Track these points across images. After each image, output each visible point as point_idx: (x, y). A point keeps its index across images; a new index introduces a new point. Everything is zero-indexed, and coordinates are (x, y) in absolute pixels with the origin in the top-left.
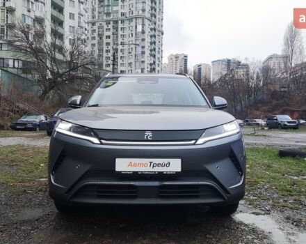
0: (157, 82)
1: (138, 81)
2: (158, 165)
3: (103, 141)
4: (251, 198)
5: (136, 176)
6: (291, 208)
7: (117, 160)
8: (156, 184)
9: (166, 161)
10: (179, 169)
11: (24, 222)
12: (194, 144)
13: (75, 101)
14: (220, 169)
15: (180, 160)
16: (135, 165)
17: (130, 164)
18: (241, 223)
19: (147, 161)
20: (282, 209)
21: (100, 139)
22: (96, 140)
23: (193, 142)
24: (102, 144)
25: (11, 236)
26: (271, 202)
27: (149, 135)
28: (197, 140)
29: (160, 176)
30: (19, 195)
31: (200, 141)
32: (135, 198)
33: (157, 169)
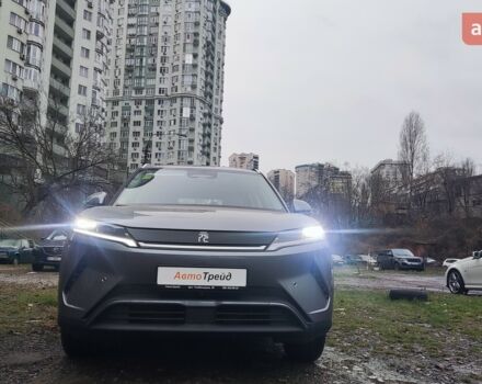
0: (215, 176)
1: (189, 175)
2: (216, 277)
3: (142, 244)
5: (185, 292)
7: (160, 269)
8: (212, 303)
9: (226, 271)
10: (243, 283)
12: (264, 251)
13: (97, 199)
14: (298, 287)
15: (245, 271)
16: (184, 277)
17: (178, 275)
19: (201, 271)
20: (387, 357)
21: (137, 241)
22: (131, 243)
23: (263, 247)
24: (139, 247)
26: (371, 349)
27: (205, 236)
28: (268, 245)
29: (218, 293)
31: (273, 247)
32: (182, 323)
33: (214, 283)
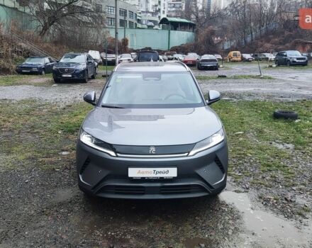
2: (160, 172)
3: (118, 154)
4: (237, 174)
5: (143, 180)
6: (266, 186)
7: (129, 169)
8: (159, 185)
9: (166, 169)
10: (175, 175)
11: (61, 204)
12: (187, 156)
14: (206, 172)
15: (176, 169)
16: (143, 173)
17: (139, 172)
18: (223, 204)
19: (152, 170)
20: (259, 187)
21: (116, 152)
22: (113, 153)
23: (186, 154)
24: (117, 156)
25: (55, 219)
26: (252, 178)
27: (153, 150)
28: (189, 152)
29: (162, 180)
30: (50, 174)
31: (192, 153)
32: (143, 194)
33: (159, 175)
